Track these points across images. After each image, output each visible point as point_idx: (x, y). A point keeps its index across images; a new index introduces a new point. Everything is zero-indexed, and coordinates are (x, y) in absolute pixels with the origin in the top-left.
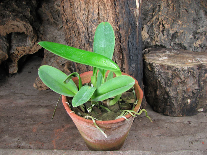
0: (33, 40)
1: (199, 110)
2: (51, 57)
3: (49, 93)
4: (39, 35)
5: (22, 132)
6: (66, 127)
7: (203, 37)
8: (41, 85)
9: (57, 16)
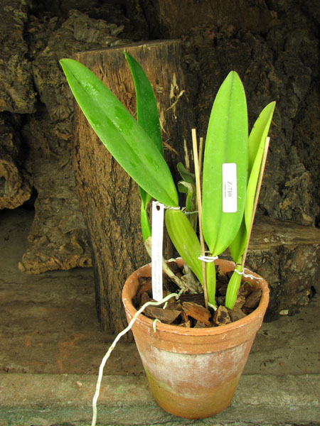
0: (16, 186)
1: (281, 313)
2: (47, 218)
3: (44, 280)
4: (24, 176)
5: (8, 347)
6: (76, 339)
7: (294, 194)
8: (31, 266)
9: (57, 146)
